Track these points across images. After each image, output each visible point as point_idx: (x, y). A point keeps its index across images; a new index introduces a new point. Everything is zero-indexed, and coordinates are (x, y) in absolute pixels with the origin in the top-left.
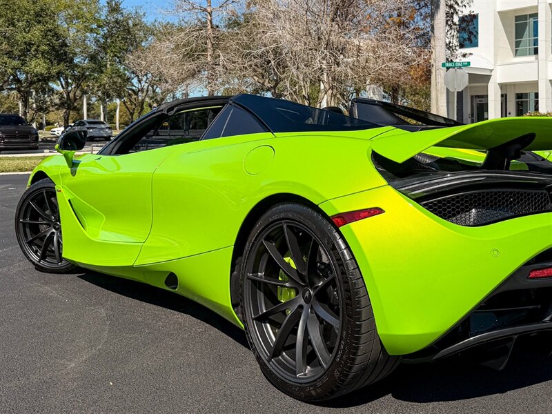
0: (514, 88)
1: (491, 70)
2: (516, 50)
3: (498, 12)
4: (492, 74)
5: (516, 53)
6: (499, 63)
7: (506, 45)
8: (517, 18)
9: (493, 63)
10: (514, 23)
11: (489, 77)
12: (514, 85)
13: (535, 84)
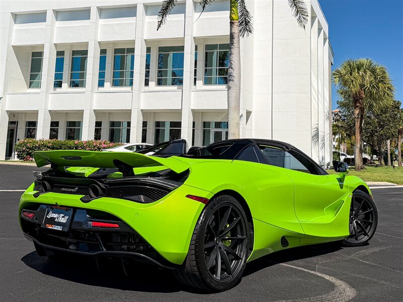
0: (25, 116)
2: (31, 84)
3: (13, 46)
5: (30, 85)
6: (10, 92)
7: (20, 77)
8: (34, 54)
10: (30, 58)
12: (26, 113)
13: (36, 113)
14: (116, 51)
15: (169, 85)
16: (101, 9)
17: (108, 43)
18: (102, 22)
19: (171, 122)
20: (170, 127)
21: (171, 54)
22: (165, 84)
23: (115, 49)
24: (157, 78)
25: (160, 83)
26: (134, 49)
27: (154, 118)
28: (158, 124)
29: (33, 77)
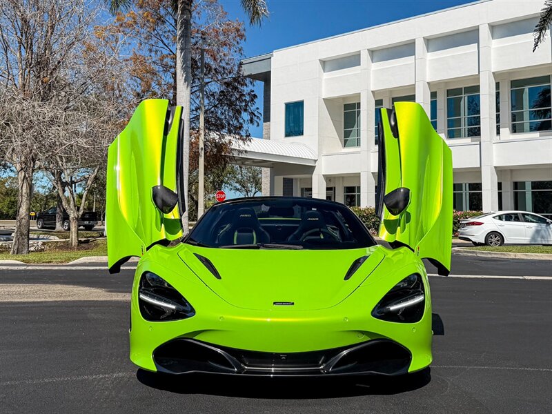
0: (343, 181)
1: (315, 161)
2: (346, 141)
3: (324, 99)
4: (317, 164)
5: (345, 144)
6: (324, 153)
7: (333, 134)
8: (347, 107)
9: (317, 153)
10: (343, 111)
11: (313, 167)
12: (343, 177)
13: (357, 176)
14: (449, 92)
15: (527, 132)
16: (428, 40)
17: (438, 83)
18: (431, 56)
19: (532, 182)
20: (532, 189)
21: (526, 89)
22: (522, 131)
23: (448, 90)
24: (511, 123)
25: (515, 130)
26: (479, 86)
27: (511, 177)
28: (516, 185)
29: (347, 134)
